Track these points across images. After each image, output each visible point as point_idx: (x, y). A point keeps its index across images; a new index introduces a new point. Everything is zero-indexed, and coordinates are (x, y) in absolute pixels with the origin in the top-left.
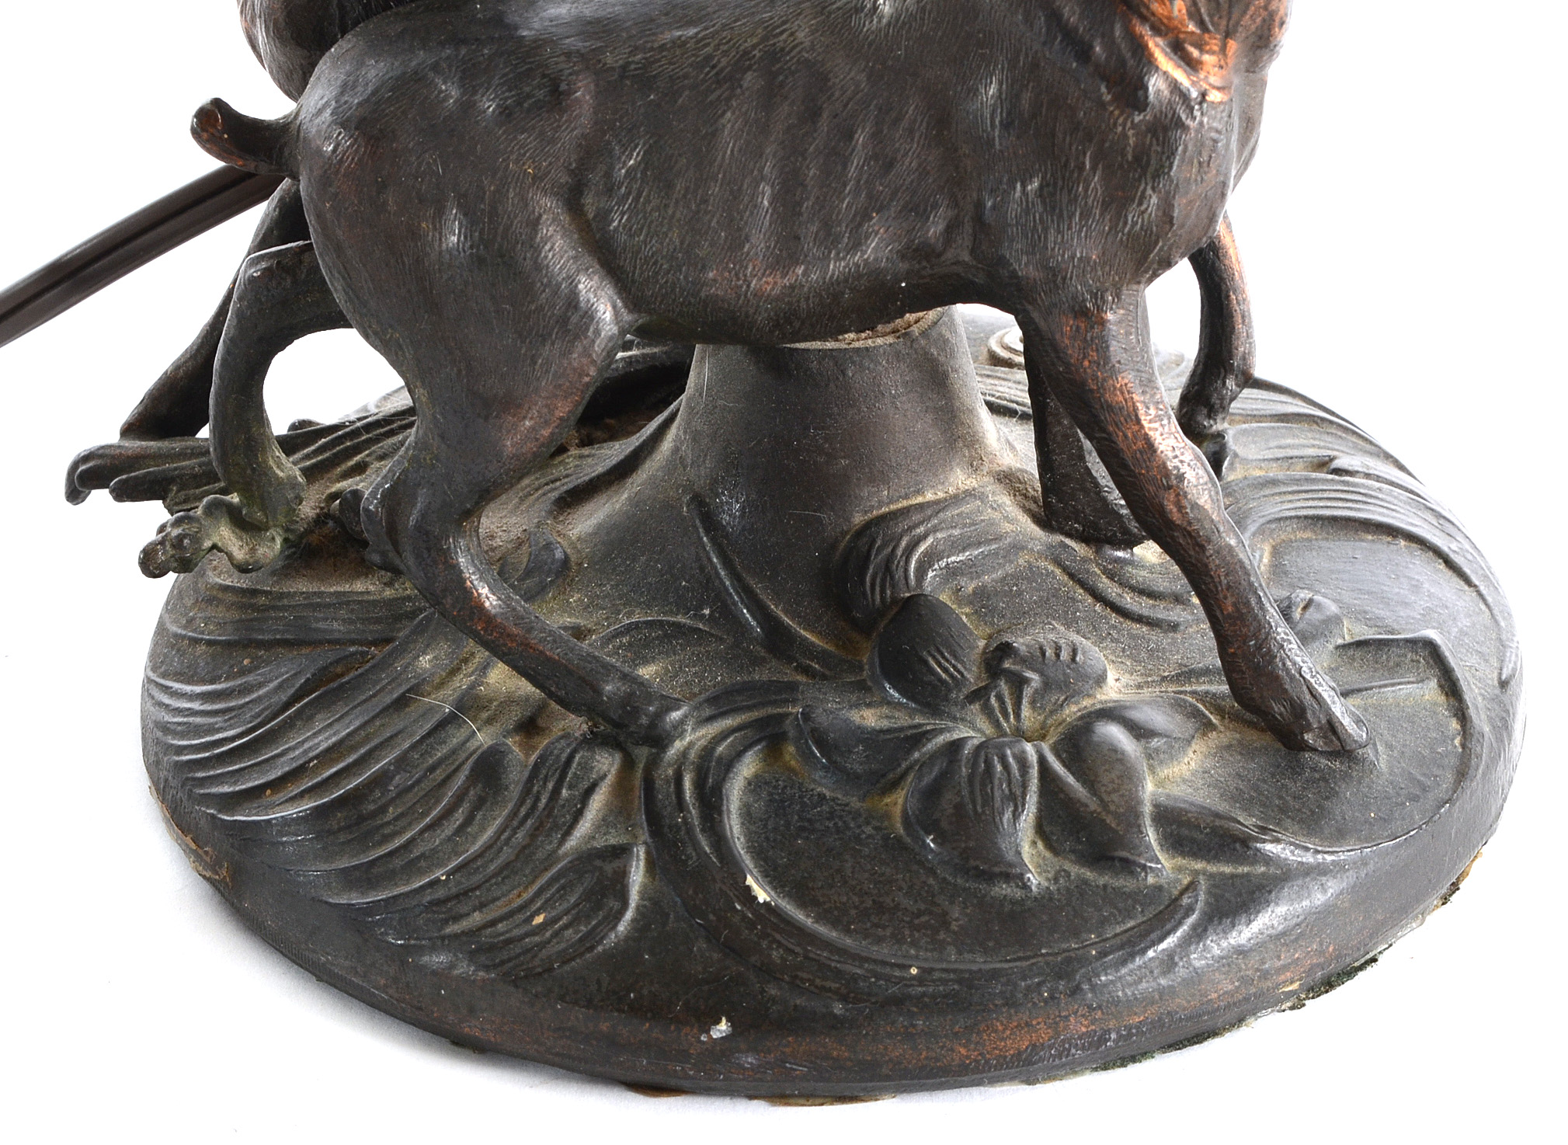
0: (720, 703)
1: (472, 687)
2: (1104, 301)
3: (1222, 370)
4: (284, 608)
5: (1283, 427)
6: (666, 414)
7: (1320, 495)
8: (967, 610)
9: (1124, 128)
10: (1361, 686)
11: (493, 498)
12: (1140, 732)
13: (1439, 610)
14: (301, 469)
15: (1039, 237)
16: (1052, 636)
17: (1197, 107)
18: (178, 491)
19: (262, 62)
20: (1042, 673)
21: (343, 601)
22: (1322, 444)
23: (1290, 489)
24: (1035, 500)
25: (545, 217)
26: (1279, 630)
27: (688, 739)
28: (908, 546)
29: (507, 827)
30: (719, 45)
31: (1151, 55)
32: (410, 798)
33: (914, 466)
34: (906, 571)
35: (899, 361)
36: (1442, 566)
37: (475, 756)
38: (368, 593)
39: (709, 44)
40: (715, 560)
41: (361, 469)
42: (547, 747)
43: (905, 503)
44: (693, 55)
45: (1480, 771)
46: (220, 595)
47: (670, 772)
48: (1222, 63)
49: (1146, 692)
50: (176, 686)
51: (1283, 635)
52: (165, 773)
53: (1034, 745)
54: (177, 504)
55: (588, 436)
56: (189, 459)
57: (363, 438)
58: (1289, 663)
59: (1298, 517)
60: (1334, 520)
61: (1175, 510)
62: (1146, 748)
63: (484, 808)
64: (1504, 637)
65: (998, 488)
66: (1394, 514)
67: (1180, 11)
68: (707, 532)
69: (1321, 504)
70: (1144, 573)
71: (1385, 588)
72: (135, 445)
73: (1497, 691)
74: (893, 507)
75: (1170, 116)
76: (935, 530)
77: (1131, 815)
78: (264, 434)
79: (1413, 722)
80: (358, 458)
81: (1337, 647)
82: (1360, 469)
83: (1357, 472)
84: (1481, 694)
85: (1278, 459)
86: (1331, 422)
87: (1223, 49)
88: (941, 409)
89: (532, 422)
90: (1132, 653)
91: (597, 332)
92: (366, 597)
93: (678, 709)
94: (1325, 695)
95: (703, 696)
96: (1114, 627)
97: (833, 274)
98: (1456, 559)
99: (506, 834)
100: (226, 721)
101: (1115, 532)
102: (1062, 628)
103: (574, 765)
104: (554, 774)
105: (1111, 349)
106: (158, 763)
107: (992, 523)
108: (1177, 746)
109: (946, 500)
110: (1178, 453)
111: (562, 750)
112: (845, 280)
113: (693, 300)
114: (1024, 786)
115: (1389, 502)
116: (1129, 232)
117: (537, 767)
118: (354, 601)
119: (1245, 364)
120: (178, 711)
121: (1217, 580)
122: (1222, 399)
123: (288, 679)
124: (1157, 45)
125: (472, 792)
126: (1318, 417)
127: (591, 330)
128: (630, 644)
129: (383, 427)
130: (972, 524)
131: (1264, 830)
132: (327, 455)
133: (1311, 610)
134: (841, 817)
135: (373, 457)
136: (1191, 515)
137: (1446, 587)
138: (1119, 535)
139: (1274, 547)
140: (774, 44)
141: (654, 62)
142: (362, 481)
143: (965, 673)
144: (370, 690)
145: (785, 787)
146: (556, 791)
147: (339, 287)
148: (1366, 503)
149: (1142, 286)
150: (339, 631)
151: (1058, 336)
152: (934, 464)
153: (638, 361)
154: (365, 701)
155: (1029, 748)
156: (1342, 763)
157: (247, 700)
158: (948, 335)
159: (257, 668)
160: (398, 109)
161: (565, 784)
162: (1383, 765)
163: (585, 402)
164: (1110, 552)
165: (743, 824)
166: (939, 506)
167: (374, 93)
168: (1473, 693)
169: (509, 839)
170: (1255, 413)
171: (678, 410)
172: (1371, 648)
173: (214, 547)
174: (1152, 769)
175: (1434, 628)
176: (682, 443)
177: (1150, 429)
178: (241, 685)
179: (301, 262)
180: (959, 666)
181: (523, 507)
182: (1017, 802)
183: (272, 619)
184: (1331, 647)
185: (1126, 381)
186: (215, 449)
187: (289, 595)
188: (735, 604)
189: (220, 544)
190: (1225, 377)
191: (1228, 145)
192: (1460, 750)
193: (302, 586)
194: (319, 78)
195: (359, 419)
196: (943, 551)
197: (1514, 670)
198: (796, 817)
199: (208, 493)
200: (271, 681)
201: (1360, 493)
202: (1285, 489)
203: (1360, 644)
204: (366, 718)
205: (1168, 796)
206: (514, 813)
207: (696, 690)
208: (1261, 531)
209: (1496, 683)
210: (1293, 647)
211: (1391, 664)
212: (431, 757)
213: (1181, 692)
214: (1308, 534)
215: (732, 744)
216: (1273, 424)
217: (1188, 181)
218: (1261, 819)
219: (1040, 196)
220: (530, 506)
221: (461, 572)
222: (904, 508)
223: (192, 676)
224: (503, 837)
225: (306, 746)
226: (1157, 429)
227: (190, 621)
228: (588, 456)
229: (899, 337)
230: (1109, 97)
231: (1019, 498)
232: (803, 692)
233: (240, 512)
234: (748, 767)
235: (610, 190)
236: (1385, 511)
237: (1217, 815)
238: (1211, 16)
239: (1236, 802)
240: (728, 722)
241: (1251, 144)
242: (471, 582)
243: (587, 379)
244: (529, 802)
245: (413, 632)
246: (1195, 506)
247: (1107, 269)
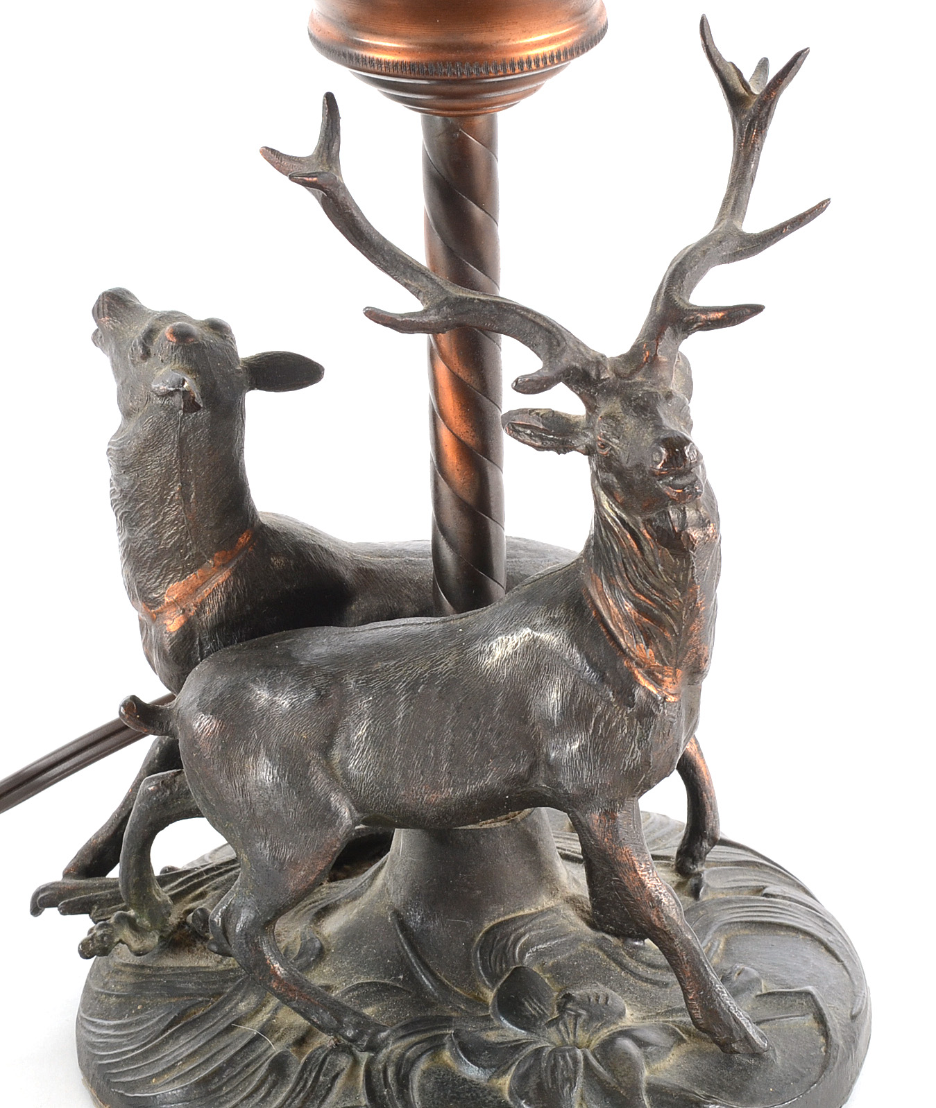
0: (409, 1028)
1: (269, 1020)
2: (615, 807)
3: (700, 837)
4: (161, 976)
5: (737, 869)
6: (379, 864)
7: (755, 909)
8: (548, 975)
9: (622, 716)
10: (769, 1018)
11: (283, 914)
12: (641, 1043)
13: (818, 975)
14: (169, 896)
15: (579, 773)
16: (595, 990)
17: (661, 705)
18: (98, 909)
19: (154, 670)
20: (588, 1011)
21: (194, 971)
22: (760, 879)
23: (738, 906)
24: (588, 913)
25: (312, 761)
26: (717, 986)
27: (390, 1048)
28: (514, 939)
29: (289, 1097)
30: (406, 670)
31: (636, 678)
32: (235, 1082)
33: (518, 894)
34: (514, 953)
35: (509, 836)
36: (823, 950)
37: (271, 1058)
38: (208, 967)
39: (401, 670)
40: (406, 948)
41: (202, 896)
42: (311, 1053)
43: (513, 915)
44: (393, 676)
45: (836, 1066)
46: (123, 969)
47: (380, 1067)
48: (675, 681)
49: (647, 1022)
50: (99, 1021)
51: (719, 989)
52: (93, 1070)
53: (582, 1051)
54: (97, 916)
55: (334, 875)
56: (104, 890)
57: (205, 877)
58: (722, 1004)
59: (741, 922)
60: (762, 923)
61: (657, 919)
62: (644, 1052)
63: (276, 1087)
64: (856, 990)
65: (567, 906)
66: (797, 920)
67: (650, 655)
68: (402, 931)
69: (755, 914)
70: (651, 954)
71: (789, 963)
72: (73, 882)
73: (849, 1021)
74: (507, 917)
75: (646, 710)
76: (530, 930)
77: (634, 1089)
78: (151, 876)
79: (798, 1039)
80: (201, 889)
81: (757, 996)
82: (780, 894)
83: (778, 895)
84: (839, 1023)
85: (733, 888)
86: (766, 866)
87: (675, 674)
88: (534, 861)
89: (305, 872)
90: (641, 1000)
91: (341, 824)
92: (207, 970)
93: (384, 1031)
94: (743, 1022)
95: (399, 1024)
96: (632, 985)
97: (468, 793)
98: (833, 946)
99: (289, 1101)
100: (128, 1040)
101: (633, 931)
102: (602, 986)
103: (327, 1063)
104: (315, 1068)
105: (619, 832)
106: (88, 1065)
107: (562, 926)
108: (664, 1051)
109: (536, 913)
110: (658, 888)
111: (320, 1055)
112: (475, 795)
113: (393, 806)
114: (575, 1073)
115: (794, 913)
116: (627, 770)
117: (306, 1064)
118: (201, 972)
119: (713, 833)
120: (101, 1035)
121: (681, 958)
122: (700, 853)
123: (164, 1016)
124: (639, 673)
125: (270, 1078)
126: (759, 863)
127: (337, 822)
128: (358, 995)
129: (216, 871)
130: (550, 927)
131: (709, 1097)
132: (184, 887)
133: (742, 975)
134: (475, 1091)
135: (211, 888)
136: (666, 922)
137: (824, 962)
138: (636, 933)
139: (727, 939)
140: (437, 670)
141: (372, 680)
142: (204, 903)
143: (545, 1011)
144: (211, 1022)
145: (444, 1075)
146: (317, 1078)
147: (200, 799)
148: (781, 913)
149: (636, 798)
150: (193, 989)
151: (591, 825)
152: (529, 893)
153: (363, 832)
154: (208, 1028)
155: (579, 1052)
156: (755, 1061)
157: (141, 1028)
158: (537, 820)
159: (146, 1010)
160: (233, 704)
161: (322, 1074)
162: (778, 1062)
163: (334, 861)
164: (631, 942)
165: (420, 1095)
166: (532, 917)
167: (220, 695)
168: (833, 1022)
169: (291, 1103)
170: (722, 860)
171: (386, 862)
172: (776, 997)
173: (121, 941)
174: (648, 1064)
175: (814, 985)
176: (388, 881)
177: (642, 875)
178: (137, 1020)
179: (175, 781)
180: (542, 1007)
181: (297, 917)
182: (572, 1081)
183: (153, 982)
184: (753, 996)
185: (628, 849)
186: (122, 886)
187: (163, 969)
188: (417, 972)
189: (123, 940)
190: (702, 841)
191: (678, 725)
192: (824, 1054)
193: (170, 962)
194: (189, 684)
195: (202, 867)
196: (535, 942)
197: (861, 1009)
198: (450, 1091)
199: (116, 910)
200: (154, 1018)
201: (777, 908)
202: (734, 905)
203: (769, 994)
204: (209, 1038)
205: (656, 1078)
206: (293, 1090)
207: (395, 1021)
208: (719, 930)
209: (849, 1017)
210: (725, 995)
211: (787, 1005)
212: (247, 1059)
213: (667, 1022)
214: (747, 932)
215: (415, 1052)
216: (732, 867)
217: (657, 744)
218: (707, 1092)
219: (579, 751)
220: (300, 917)
221: (265, 955)
222: (513, 918)
223: (108, 1015)
224: (287, 1103)
225: (175, 1054)
226: (646, 876)
227: (106, 984)
228: (334, 887)
229: (509, 822)
230: (614, 700)
231: (579, 912)
232: (455, 1022)
233: (135, 921)
234: (423, 1065)
235: (348, 747)
236: (792, 918)
237: (683, 1090)
238: (667, 657)
239: (694, 1082)
240: (413, 1039)
241: (694, 722)
242: (270, 961)
243: (335, 849)
244: (301, 1084)
245: (234, 989)
246: (668, 917)
247: (616, 789)
